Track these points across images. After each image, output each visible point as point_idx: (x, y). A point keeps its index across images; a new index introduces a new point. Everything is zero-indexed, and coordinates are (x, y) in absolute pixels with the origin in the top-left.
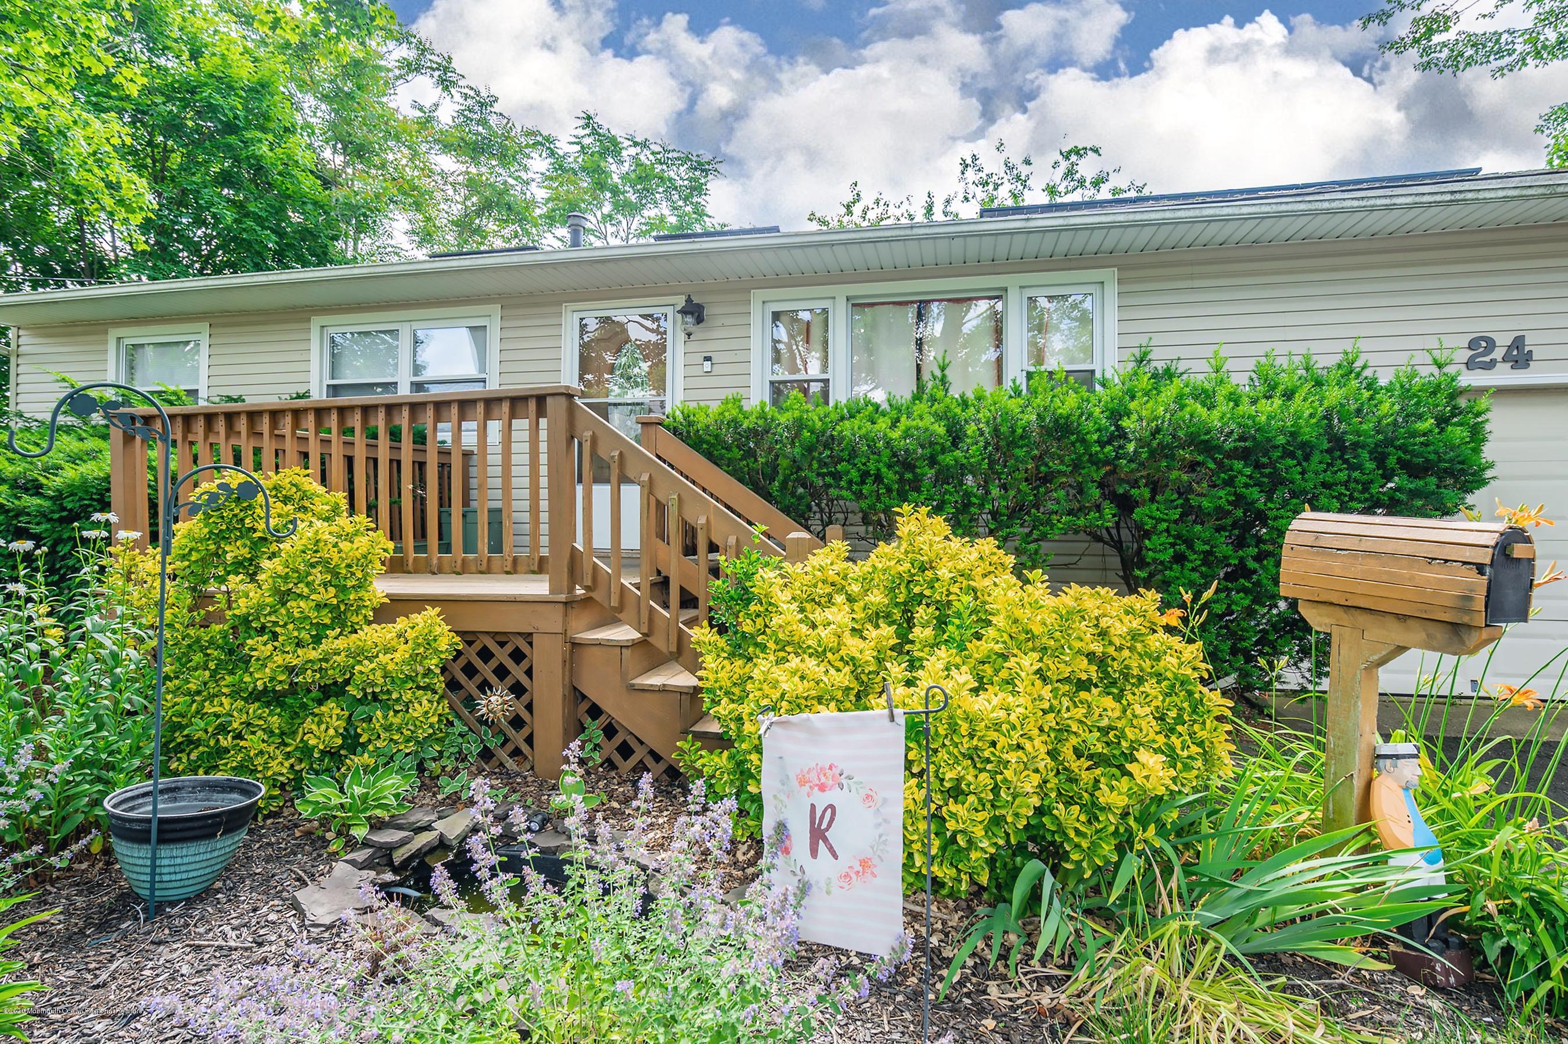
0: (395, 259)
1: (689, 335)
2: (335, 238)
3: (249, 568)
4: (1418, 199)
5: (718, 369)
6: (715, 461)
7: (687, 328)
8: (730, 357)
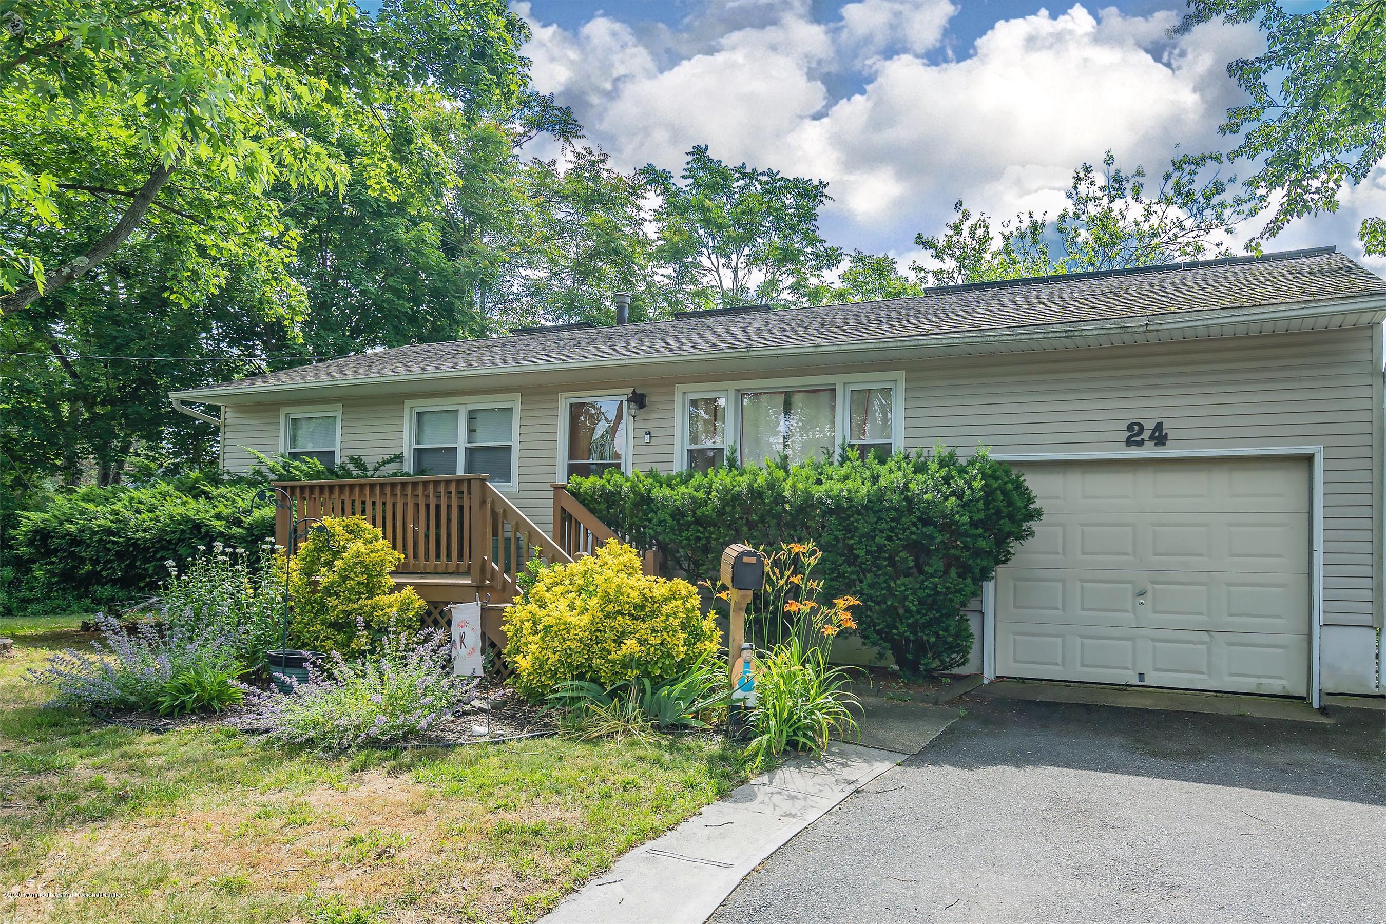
1: (634, 417)
3: (329, 564)
4: (1046, 335)
5: (654, 440)
6: (593, 511)
7: (634, 412)
8: (662, 432)
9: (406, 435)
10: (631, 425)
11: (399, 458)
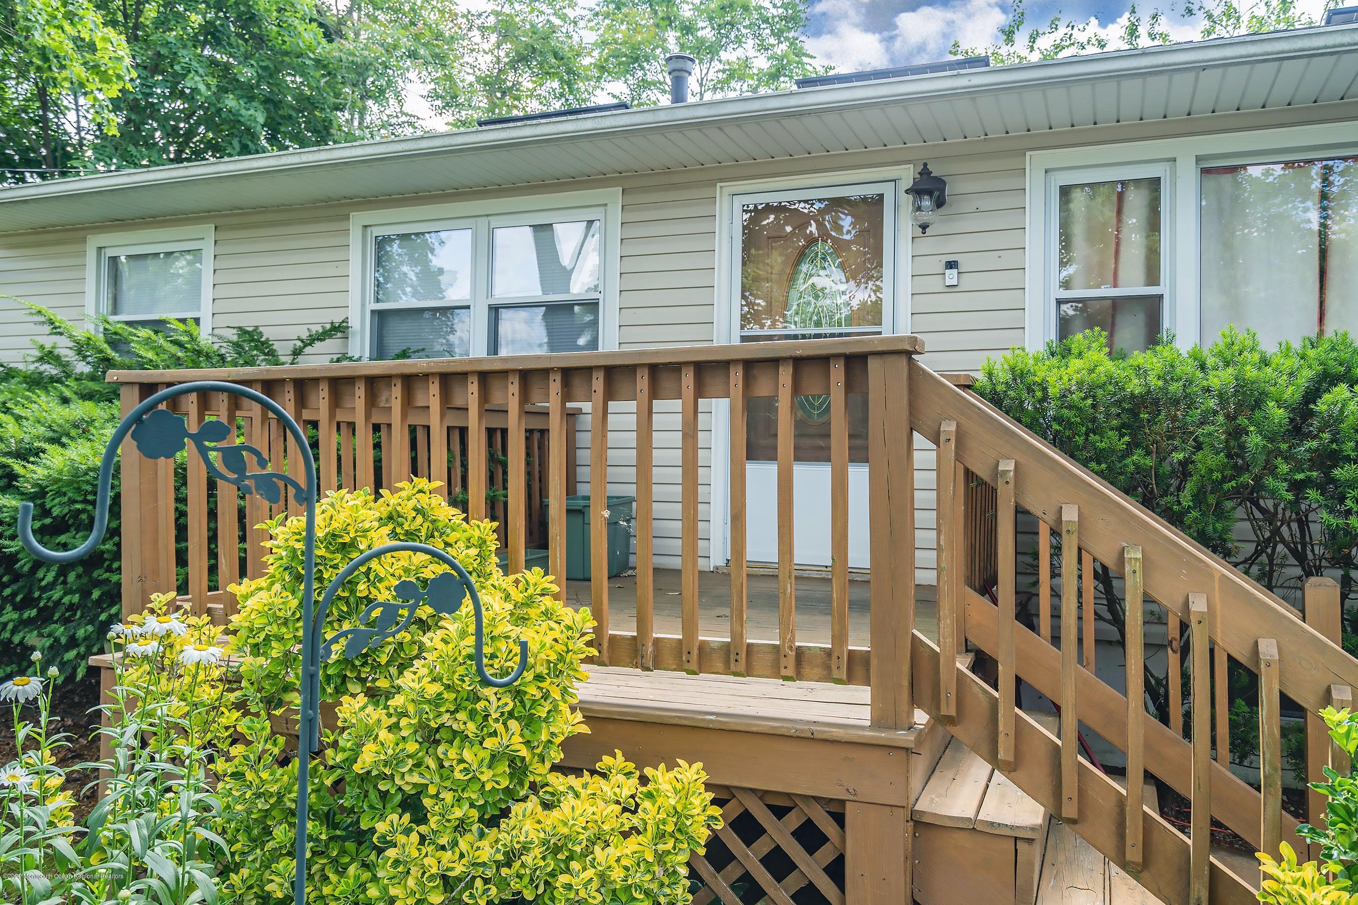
0: (408, 131)
1: (924, 227)
2: (338, 108)
5: (968, 282)
7: (925, 217)
8: (990, 260)
9: (354, 284)
10: (906, 249)
11: (339, 329)
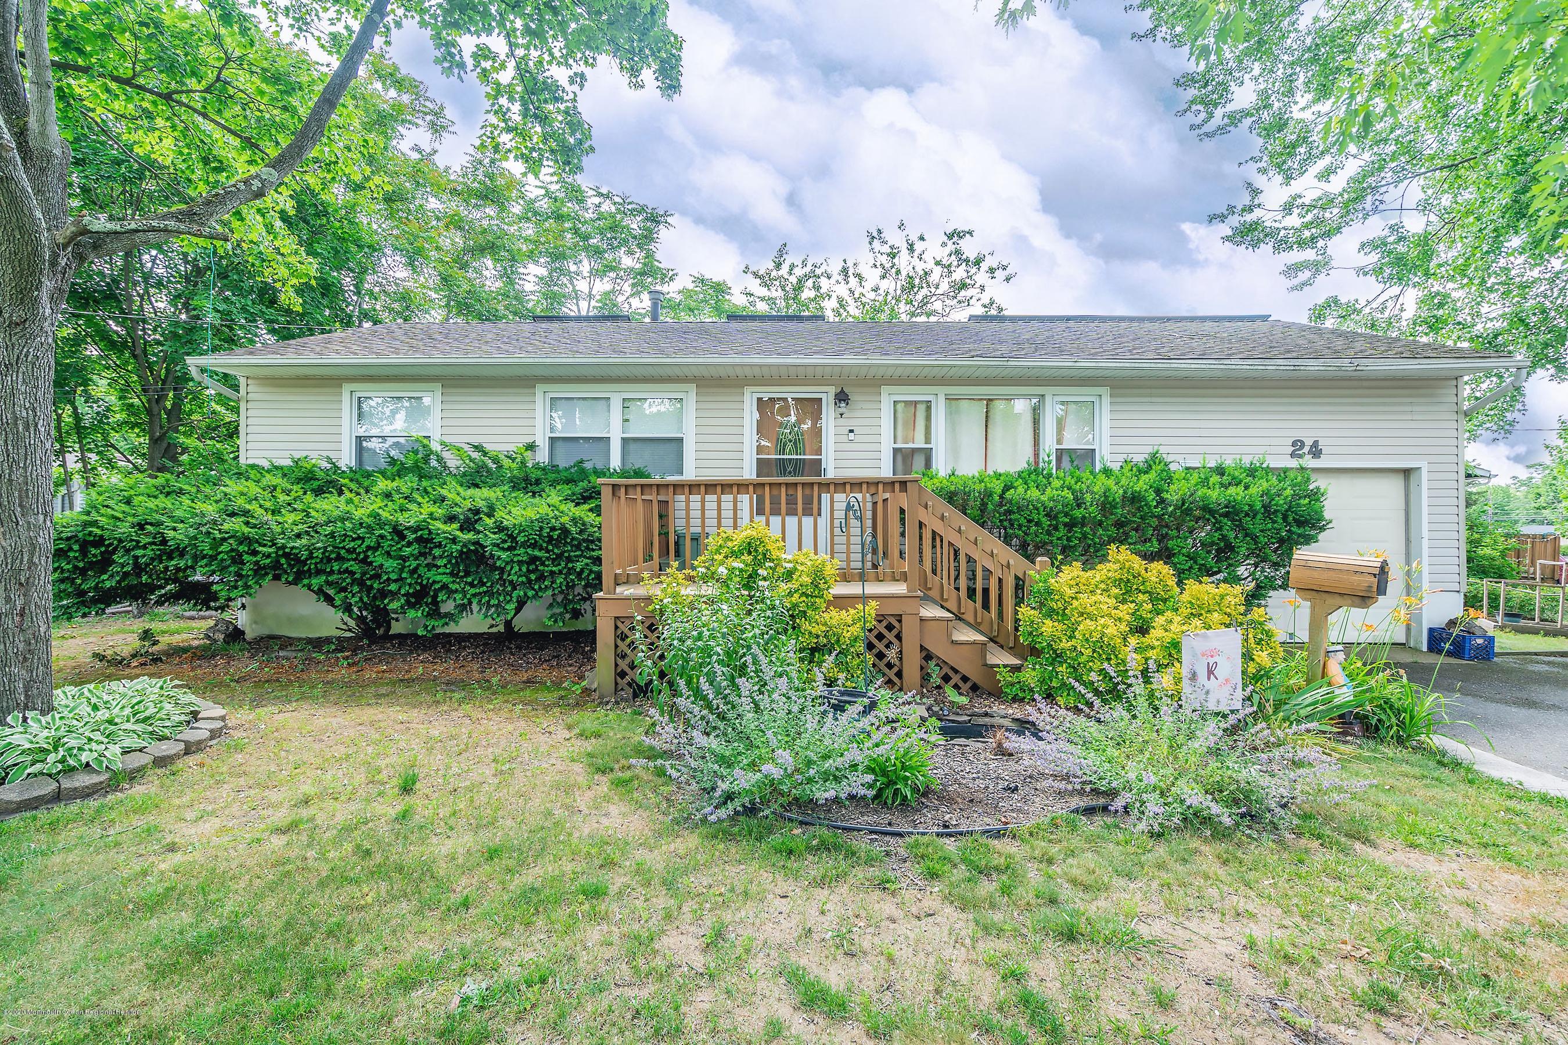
1: (840, 414)
5: (858, 438)
7: (841, 410)
8: (867, 430)
9: (539, 422)
10: (832, 423)
